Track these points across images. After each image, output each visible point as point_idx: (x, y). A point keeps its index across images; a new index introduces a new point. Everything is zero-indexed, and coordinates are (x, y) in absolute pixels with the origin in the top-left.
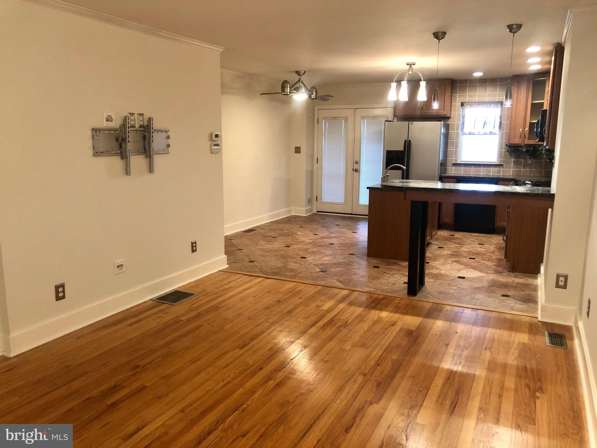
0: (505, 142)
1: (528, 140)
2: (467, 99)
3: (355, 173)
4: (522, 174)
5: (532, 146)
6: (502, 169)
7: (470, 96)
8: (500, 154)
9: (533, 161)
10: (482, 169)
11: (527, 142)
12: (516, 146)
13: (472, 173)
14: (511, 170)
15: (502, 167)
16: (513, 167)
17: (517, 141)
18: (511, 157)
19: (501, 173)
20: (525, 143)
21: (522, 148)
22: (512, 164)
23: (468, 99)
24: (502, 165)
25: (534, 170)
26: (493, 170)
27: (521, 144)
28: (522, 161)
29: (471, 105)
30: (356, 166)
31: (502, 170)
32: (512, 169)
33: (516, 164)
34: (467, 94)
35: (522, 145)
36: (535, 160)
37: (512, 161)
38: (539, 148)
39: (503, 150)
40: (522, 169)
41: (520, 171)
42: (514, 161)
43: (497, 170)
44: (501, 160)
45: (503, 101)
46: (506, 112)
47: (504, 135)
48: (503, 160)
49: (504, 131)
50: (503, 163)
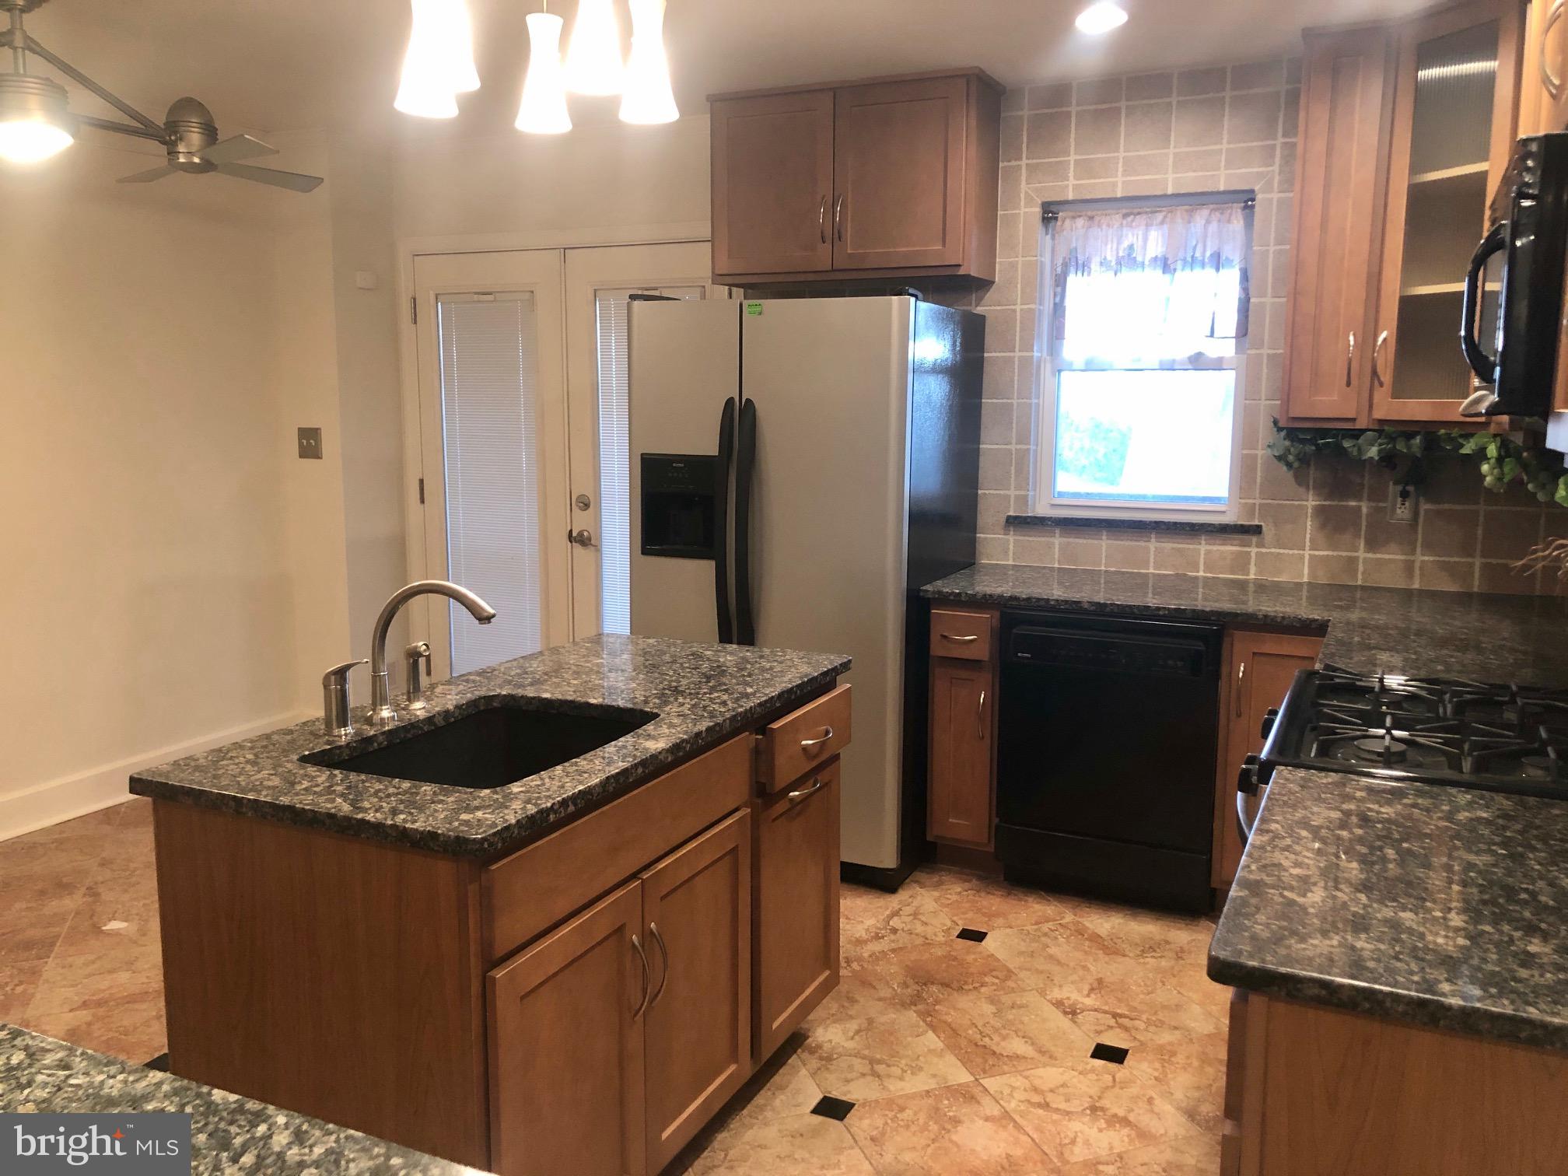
0: (1267, 406)
1: (1394, 396)
2: (1072, 181)
3: (578, 549)
4: (1360, 576)
5: (1417, 433)
6: (1254, 550)
7: (1086, 169)
8: (1244, 470)
9: (1422, 513)
10: (1152, 549)
11: (1389, 407)
12: (1324, 433)
13: (1103, 568)
14: (1302, 557)
15: (1254, 539)
16: (1311, 540)
17: (1330, 402)
18: (1302, 490)
19: (1253, 569)
20: (1378, 414)
21: (1361, 439)
22: (1309, 523)
23: (1076, 187)
24: (1257, 530)
25: (1426, 558)
26: (1208, 552)
27: (1354, 420)
28: (1359, 508)
29: (1091, 218)
30: (581, 522)
31: (1253, 555)
32: (1307, 553)
33: (1333, 523)
34: (1072, 158)
36: (1428, 506)
37: (1310, 511)
38: (1462, 446)
39: (1260, 453)
40: (1362, 554)
41: (1353, 561)
42: (1320, 511)
43: (1232, 553)
44: (1251, 501)
45: (1256, 188)
46: (1272, 249)
47: (1265, 370)
48: (1258, 502)
49: (1265, 351)
50: (1262, 517)
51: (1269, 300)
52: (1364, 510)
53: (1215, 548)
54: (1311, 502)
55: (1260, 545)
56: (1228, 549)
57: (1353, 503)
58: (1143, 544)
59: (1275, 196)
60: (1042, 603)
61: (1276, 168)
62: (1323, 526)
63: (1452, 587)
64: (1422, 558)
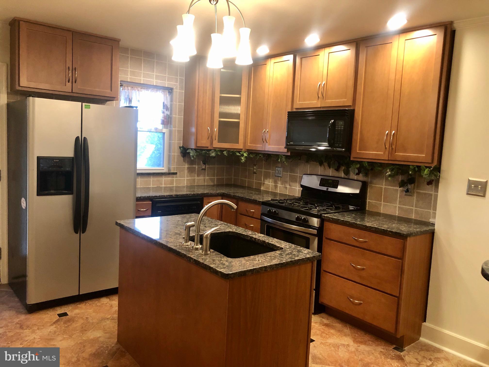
0: (178, 142)
1: (218, 142)
2: (129, 76)
4: (196, 183)
6: (175, 179)
7: (133, 73)
9: (207, 168)
10: (152, 180)
14: (185, 180)
15: (175, 176)
16: (187, 175)
17: (204, 143)
18: (185, 163)
20: (214, 146)
21: (211, 152)
22: (186, 171)
23: (130, 78)
24: (176, 174)
26: (165, 180)
28: (196, 167)
29: (132, 87)
31: (175, 180)
32: (186, 178)
33: (191, 171)
34: (129, 70)
35: (209, 148)
36: (208, 166)
37: (186, 168)
39: (176, 154)
40: (196, 178)
41: (194, 180)
42: (188, 168)
43: (170, 179)
44: (174, 166)
45: (174, 88)
46: (178, 104)
47: (177, 134)
48: (175, 166)
49: (177, 129)
50: (176, 170)
51: (177, 116)
52: (197, 168)
53: (166, 179)
54: (186, 166)
55: (176, 177)
56: (169, 179)
57: (194, 166)
58: (149, 179)
59: (178, 91)
60: (163, 197)
61: (178, 84)
62: (189, 172)
63: (212, 184)
64: (207, 178)
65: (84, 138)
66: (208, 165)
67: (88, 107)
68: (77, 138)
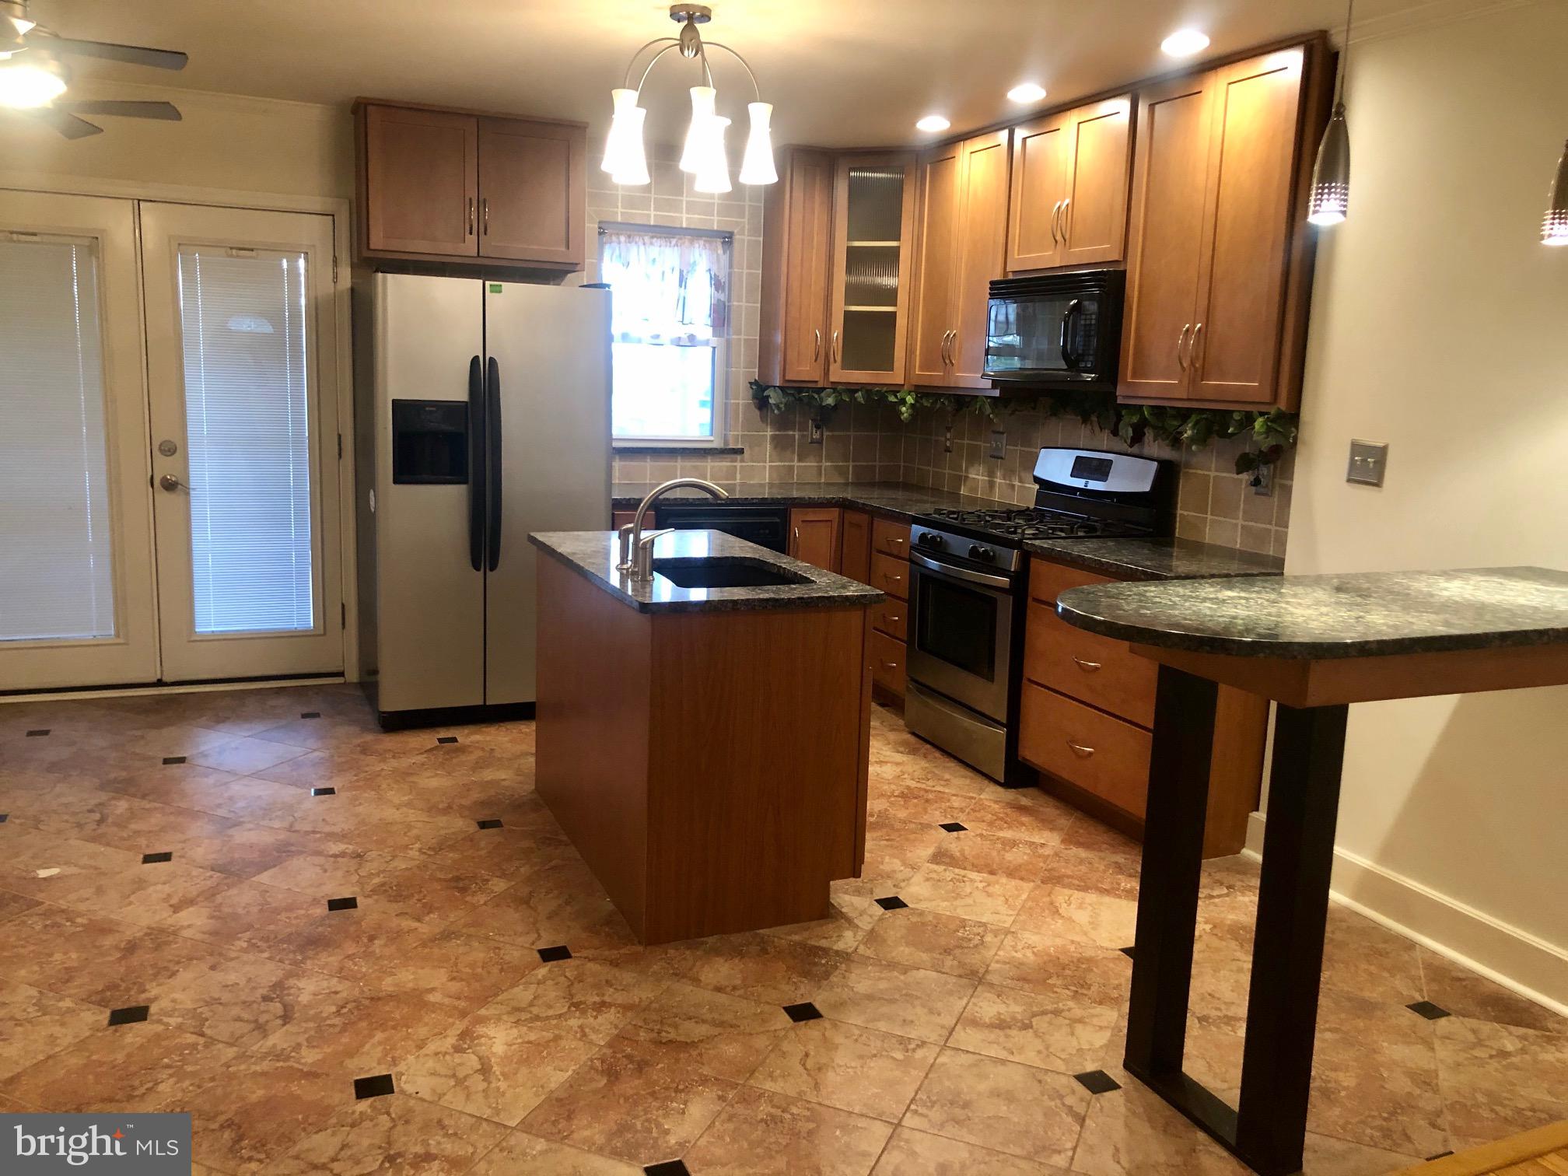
0: (746, 371)
1: (843, 368)
2: (620, 209)
3: (163, 497)
4: (795, 477)
5: (860, 390)
6: (738, 464)
7: (629, 202)
8: (723, 412)
9: (825, 437)
10: (679, 467)
11: (840, 374)
12: (800, 390)
13: (648, 482)
14: (765, 467)
15: (739, 457)
16: (770, 456)
17: (805, 370)
18: (764, 425)
19: (738, 476)
20: (832, 379)
21: (823, 395)
22: (769, 446)
23: (622, 213)
24: (741, 451)
25: (827, 464)
26: (712, 467)
27: (816, 382)
28: (794, 435)
30: (165, 467)
31: (739, 468)
32: (768, 465)
33: (781, 445)
34: (620, 193)
35: (820, 385)
36: (828, 433)
37: (769, 438)
39: (741, 402)
40: (796, 463)
41: (791, 468)
42: (773, 438)
43: (727, 467)
44: (736, 433)
45: (736, 231)
46: (745, 271)
47: (742, 349)
48: (740, 433)
49: (743, 337)
50: (742, 443)
51: (744, 304)
52: (797, 437)
53: (716, 464)
54: (769, 433)
55: (742, 461)
56: (724, 464)
57: (791, 433)
58: (672, 464)
59: (746, 238)
60: (684, 501)
61: (746, 220)
62: (776, 447)
63: (842, 481)
64: (826, 464)
65: (491, 358)
66: (828, 429)
67: (498, 288)
68: (475, 360)
